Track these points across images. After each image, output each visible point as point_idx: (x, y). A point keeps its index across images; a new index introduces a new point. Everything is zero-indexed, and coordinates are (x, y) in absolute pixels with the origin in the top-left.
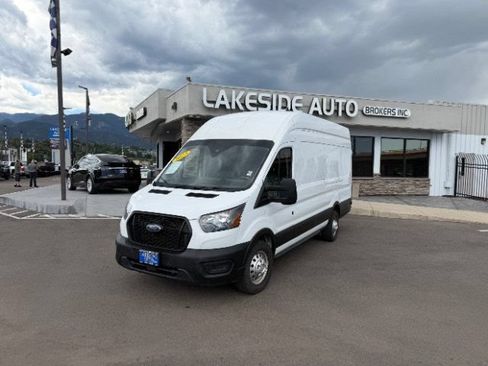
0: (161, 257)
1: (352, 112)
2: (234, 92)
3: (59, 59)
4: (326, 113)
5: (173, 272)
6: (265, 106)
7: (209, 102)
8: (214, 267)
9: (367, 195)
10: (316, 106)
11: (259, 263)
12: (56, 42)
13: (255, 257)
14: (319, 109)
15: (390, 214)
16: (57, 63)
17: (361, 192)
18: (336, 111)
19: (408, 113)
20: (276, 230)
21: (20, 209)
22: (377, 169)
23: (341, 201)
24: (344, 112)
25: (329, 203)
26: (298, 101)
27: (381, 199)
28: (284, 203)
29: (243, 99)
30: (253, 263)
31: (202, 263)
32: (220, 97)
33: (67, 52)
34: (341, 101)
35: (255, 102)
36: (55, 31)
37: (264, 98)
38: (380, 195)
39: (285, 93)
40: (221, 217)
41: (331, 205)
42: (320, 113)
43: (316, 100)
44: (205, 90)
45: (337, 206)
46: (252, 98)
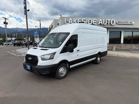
0: (31, 67)
1: (113, 23)
2: (74, 19)
3: (26, 13)
4: (104, 24)
5: (34, 72)
6: (84, 22)
7: (66, 22)
8: (45, 71)
9: (119, 50)
10: (101, 22)
11: (62, 70)
12: (25, 8)
13: (61, 68)
14: (102, 23)
15: (123, 56)
16: (26, 14)
17: (116, 49)
18: (108, 23)
19: (133, 23)
20: (69, 60)
21: (18, 53)
22: (122, 41)
23: (101, 52)
24: (110, 23)
25: (96, 52)
26: (94, 20)
27: (123, 51)
28: (70, 52)
29: (77, 21)
30: (60, 70)
31: (41, 70)
32: (70, 21)
33: (28, 10)
34: (109, 20)
35: (81, 21)
36: (25, 5)
37: (83, 20)
38: (123, 50)
39: (90, 18)
40: (48, 56)
41: (97, 53)
42: (102, 24)
43: (101, 20)
44: (65, 19)
45: (99, 53)
46: (80, 20)
